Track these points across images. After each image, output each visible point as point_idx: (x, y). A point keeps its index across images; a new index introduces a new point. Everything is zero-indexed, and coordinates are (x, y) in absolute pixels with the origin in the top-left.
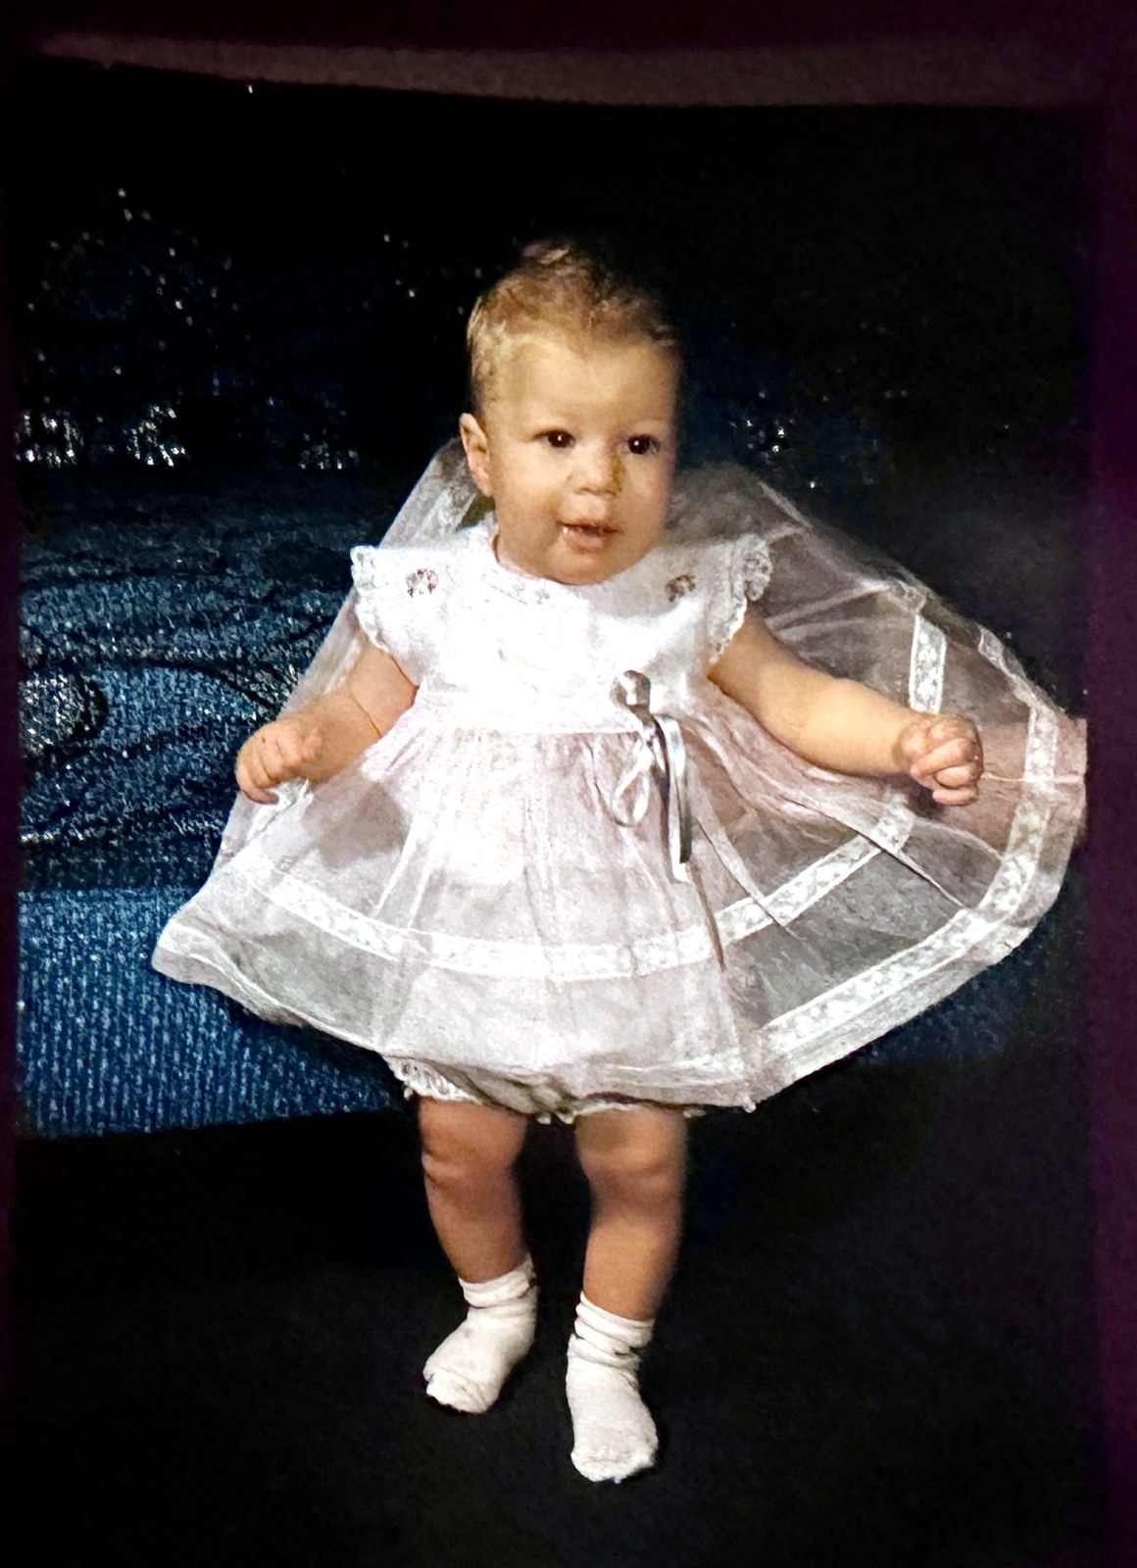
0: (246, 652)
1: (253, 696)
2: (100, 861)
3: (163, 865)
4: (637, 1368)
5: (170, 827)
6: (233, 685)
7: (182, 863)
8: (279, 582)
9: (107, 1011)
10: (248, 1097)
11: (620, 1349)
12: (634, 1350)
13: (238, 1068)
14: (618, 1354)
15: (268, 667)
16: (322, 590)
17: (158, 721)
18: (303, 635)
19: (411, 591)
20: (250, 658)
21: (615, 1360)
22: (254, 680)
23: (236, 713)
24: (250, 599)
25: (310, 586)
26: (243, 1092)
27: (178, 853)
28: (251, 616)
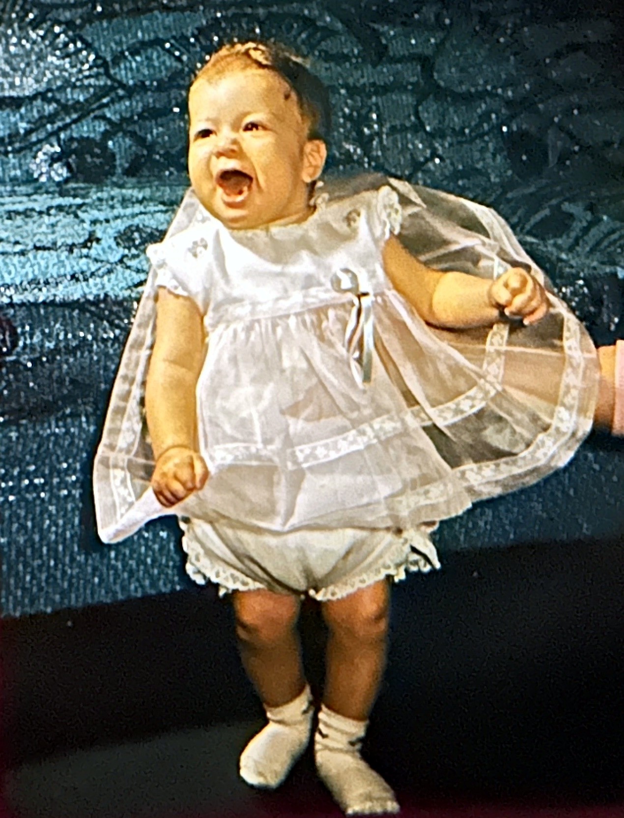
1: (111, 323)
2: (14, 435)
3: (54, 434)
6: (98, 317)
7: (67, 432)
23: (101, 335)
24: (108, 262)
27: (65, 426)
28: (109, 272)
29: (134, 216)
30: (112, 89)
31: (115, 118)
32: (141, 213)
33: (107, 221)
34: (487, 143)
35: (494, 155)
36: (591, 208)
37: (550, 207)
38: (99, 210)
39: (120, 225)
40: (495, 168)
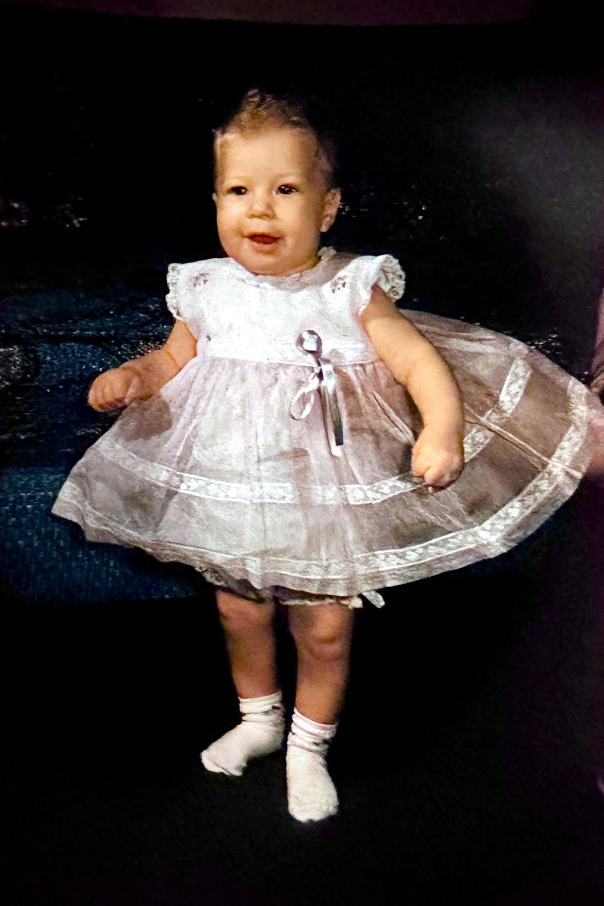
0: (116, 332)
2: (32, 451)
4: (325, 753)
5: (72, 433)
8: (135, 294)
9: (36, 537)
11: (317, 741)
12: (325, 742)
14: (317, 744)
15: (128, 341)
17: (67, 371)
18: (148, 323)
19: (195, 285)
20: (118, 336)
21: (315, 748)
22: (120, 348)
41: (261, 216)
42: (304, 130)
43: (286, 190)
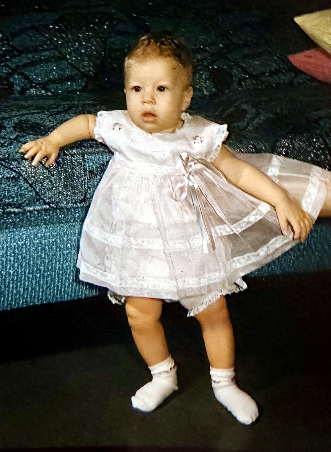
0: (9, 155)
1: (12, 169)
6: (5, 166)
8: (19, 133)
10: (12, 300)
13: (8, 291)
16: (33, 135)
19: (113, 129)
20: (10, 157)
22: (12, 165)
23: (6, 175)
24: (10, 139)
25: (29, 134)
26: (10, 298)
28: (11, 144)
29: (23, 115)
30: (11, 51)
31: (13, 66)
32: (27, 114)
33: (9, 118)
34: (201, 75)
35: (206, 81)
36: (254, 106)
37: (235, 106)
38: (5, 112)
39: (16, 120)
40: (206, 88)
41: (148, 102)
42: (171, 58)
43: (161, 89)
